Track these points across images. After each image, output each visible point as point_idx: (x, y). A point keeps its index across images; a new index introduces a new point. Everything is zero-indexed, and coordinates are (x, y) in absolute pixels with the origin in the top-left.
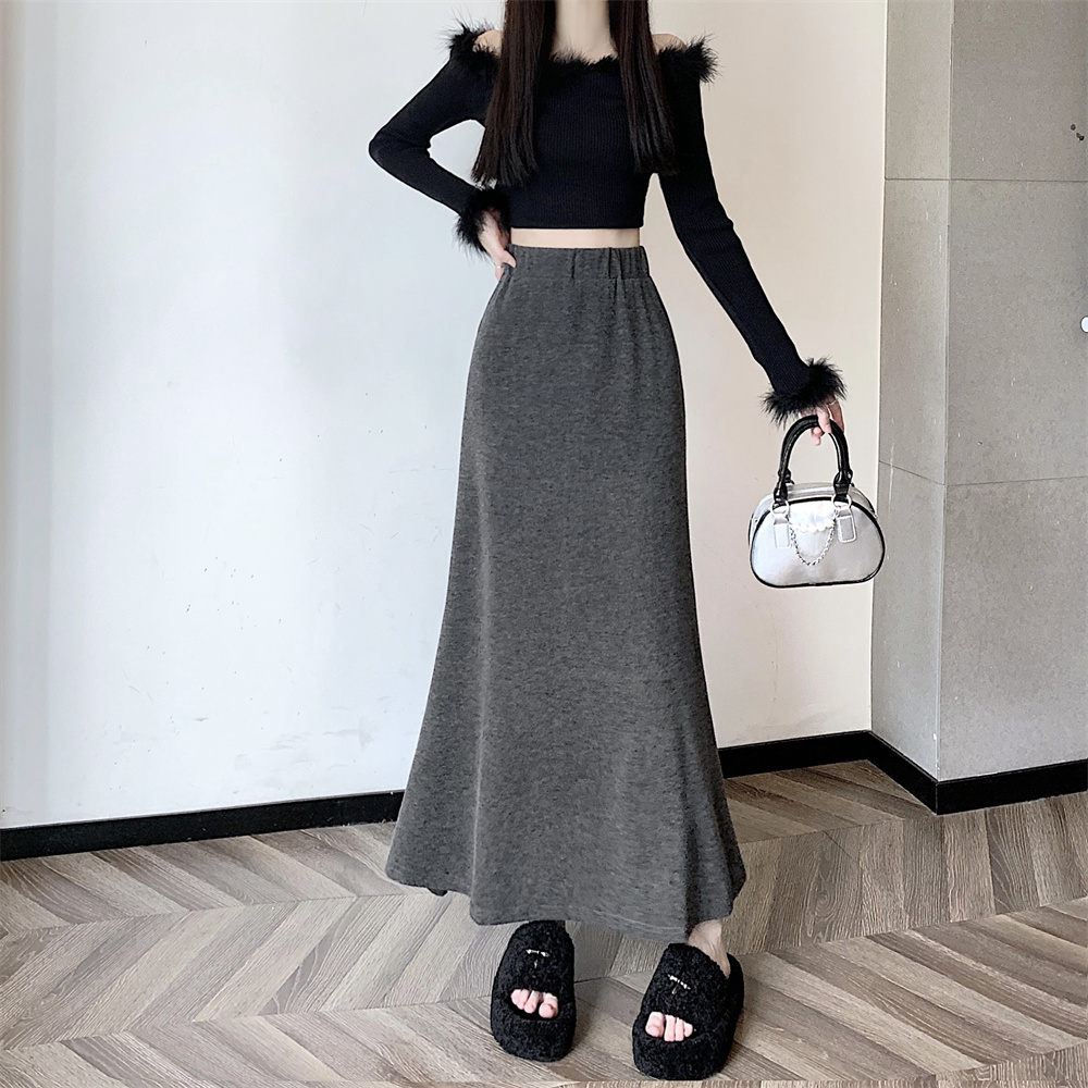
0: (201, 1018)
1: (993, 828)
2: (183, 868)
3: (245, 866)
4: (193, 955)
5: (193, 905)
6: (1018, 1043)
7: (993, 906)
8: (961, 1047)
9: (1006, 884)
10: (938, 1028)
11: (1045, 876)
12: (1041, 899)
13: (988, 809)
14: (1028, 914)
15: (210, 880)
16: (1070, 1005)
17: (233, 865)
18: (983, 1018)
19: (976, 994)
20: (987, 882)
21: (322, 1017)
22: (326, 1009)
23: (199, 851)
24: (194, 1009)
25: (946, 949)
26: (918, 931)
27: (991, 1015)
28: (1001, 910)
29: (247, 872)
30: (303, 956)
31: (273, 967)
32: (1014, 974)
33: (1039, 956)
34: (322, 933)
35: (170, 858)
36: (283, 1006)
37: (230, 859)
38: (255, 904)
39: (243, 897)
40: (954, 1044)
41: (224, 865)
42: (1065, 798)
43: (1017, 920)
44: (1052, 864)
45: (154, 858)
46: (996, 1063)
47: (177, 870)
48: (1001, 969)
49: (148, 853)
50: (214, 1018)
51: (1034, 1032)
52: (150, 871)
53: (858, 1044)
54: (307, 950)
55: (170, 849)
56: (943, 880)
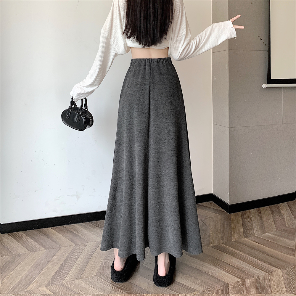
0: (28, 289)
1: (243, 216)
2: (31, 238)
3: (48, 237)
4: (29, 268)
5: (32, 250)
6: (250, 274)
7: (243, 236)
8: (235, 275)
9: (246, 230)
10: (229, 270)
11: (256, 228)
12: (255, 234)
13: (242, 212)
14: (252, 238)
15: (37, 242)
16: (263, 263)
17: (44, 237)
18: (241, 267)
19: (239, 260)
20: (242, 230)
21: (63, 285)
22: (64, 282)
23: (36, 232)
24: (27, 286)
25: (231, 248)
26: (224, 244)
27: (243, 266)
28: (245, 237)
29: (48, 239)
30: (60, 265)
31: (51, 270)
32: (248, 254)
33: (255, 249)
34: (65, 257)
35: (27, 235)
36: (52, 283)
37: (44, 235)
38: (48, 249)
39: (46, 247)
40: (233, 274)
41: (42, 237)
42: (261, 208)
43: (249, 240)
44: (258, 225)
45: (24, 235)
46: (244, 280)
47: (29, 239)
48: (245, 253)
49: (22, 233)
50: (32, 289)
51: (254, 271)
52: (22, 239)
53: (208, 277)
54: (61, 263)
55: (28, 232)
56: (231, 230)
